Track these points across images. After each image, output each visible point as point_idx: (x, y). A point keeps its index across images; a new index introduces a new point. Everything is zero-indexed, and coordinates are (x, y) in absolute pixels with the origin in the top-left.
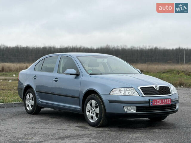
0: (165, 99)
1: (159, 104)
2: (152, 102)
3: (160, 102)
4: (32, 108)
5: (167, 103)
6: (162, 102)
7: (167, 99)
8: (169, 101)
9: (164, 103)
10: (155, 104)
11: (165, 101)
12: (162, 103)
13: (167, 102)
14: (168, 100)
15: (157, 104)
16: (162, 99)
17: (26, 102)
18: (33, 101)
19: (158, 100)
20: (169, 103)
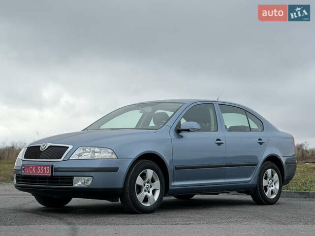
0: (41, 166)
1: (32, 173)
2: (24, 169)
3: (34, 170)
5: (44, 173)
6: (36, 170)
7: (44, 166)
8: (48, 169)
9: (40, 173)
10: (27, 173)
11: (40, 169)
12: (36, 172)
13: (44, 170)
14: (45, 168)
15: (29, 172)
16: (36, 166)
19: (31, 167)
20: (48, 173)
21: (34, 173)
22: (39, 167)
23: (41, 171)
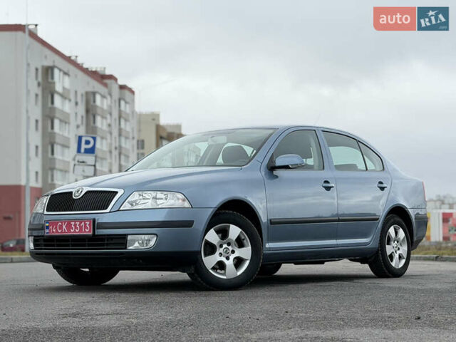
0: (75, 220)
1: (62, 232)
2: (48, 227)
3: (64, 227)
5: (81, 231)
6: (69, 227)
7: (81, 221)
9: (75, 231)
10: (53, 232)
11: (75, 225)
13: (81, 228)
15: (57, 232)
19: (60, 223)
20: (87, 230)
21: (65, 232)
23: (76, 228)
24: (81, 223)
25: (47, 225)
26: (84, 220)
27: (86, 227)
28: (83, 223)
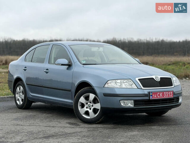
2: (151, 95)
3: (161, 95)
4: (22, 102)
9: (166, 97)
15: (157, 97)
16: (163, 92)
17: (16, 96)
18: (23, 94)
19: (159, 93)
20: (171, 96)
21: (161, 97)
22: (165, 93)
23: (166, 95)
24: (168, 92)
25: (151, 94)
26: (170, 91)
27: (171, 94)
28: (169, 93)
